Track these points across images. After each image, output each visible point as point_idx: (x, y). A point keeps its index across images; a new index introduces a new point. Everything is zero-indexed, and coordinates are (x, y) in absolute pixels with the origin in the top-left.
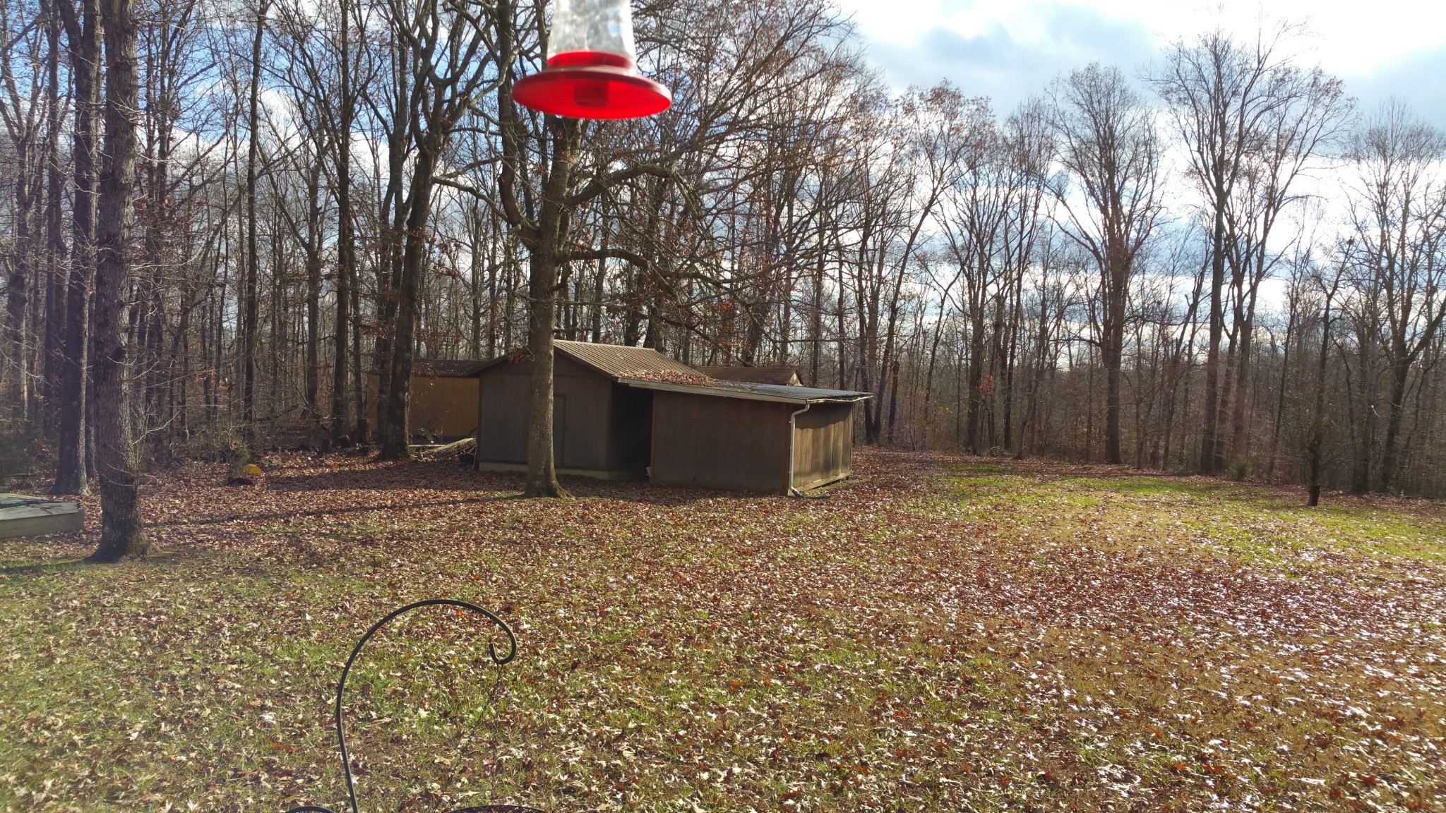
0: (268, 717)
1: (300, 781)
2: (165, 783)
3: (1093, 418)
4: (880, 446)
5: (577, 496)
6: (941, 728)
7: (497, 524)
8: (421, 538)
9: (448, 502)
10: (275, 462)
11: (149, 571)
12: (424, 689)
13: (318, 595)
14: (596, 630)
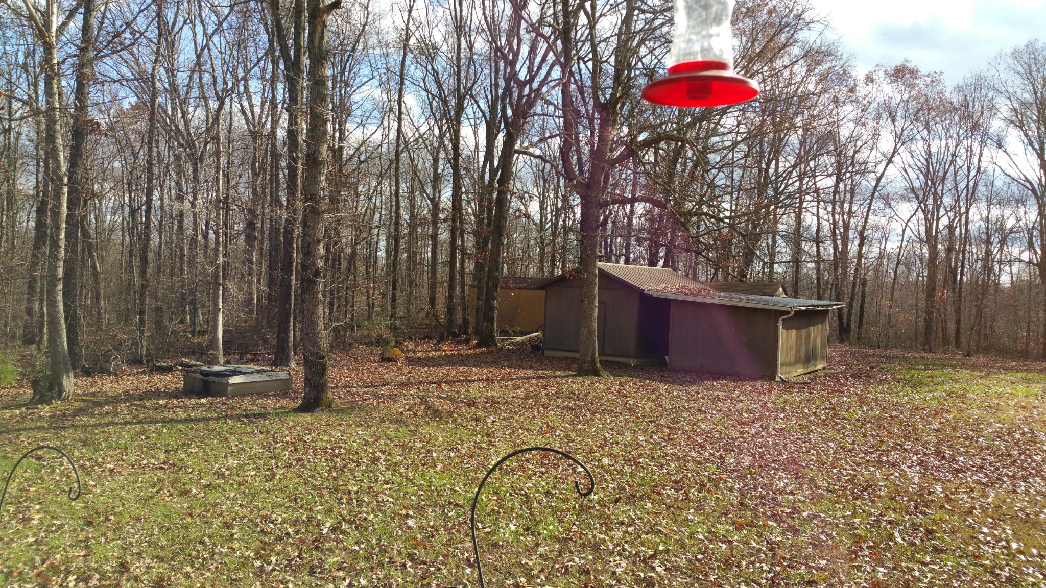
0: (411, 522)
1: (432, 569)
2: (345, 565)
3: (1032, 325)
4: (850, 344)
5: (614, 376)
6: (908, 567)
7: (558, 394)
8: (506, 402)
9: (524, 378)
10: (410, 347)
11: (333, 419)
12: (513, 509)
13: (440, 440)
14: (632, 475)
